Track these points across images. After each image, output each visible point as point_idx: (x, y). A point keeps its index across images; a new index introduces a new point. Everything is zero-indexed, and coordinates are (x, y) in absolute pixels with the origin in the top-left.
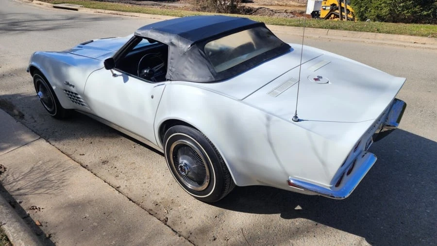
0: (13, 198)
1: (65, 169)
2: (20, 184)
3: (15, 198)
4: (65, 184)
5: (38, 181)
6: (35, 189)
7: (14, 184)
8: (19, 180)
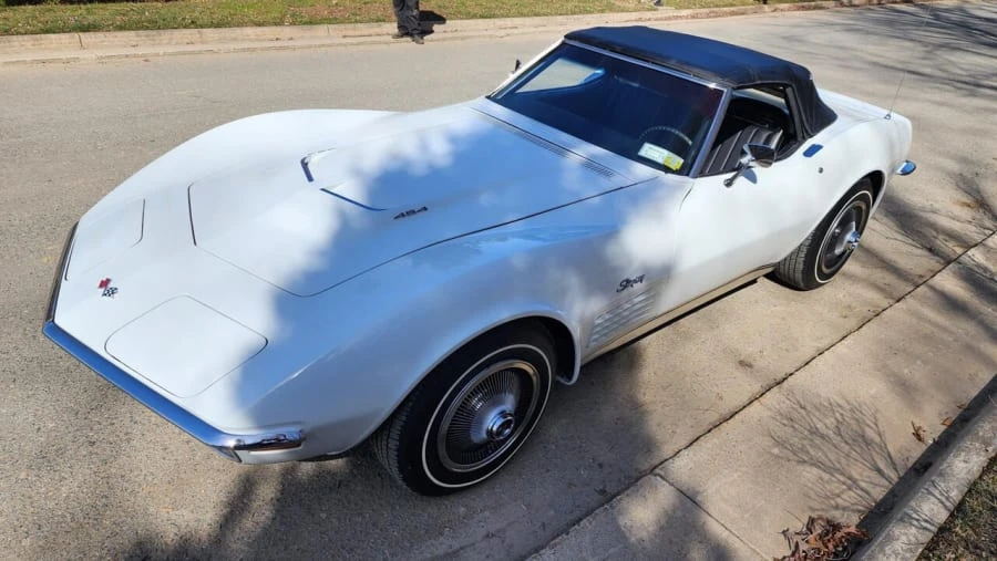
0: (906, 474)
1: (797, 407)
2: (861, 475)
3: (904, 471)
4: (842, 402)
5: (843, 444)
6: (867, 444)
7: (863, 485)
8: (850, 478)
